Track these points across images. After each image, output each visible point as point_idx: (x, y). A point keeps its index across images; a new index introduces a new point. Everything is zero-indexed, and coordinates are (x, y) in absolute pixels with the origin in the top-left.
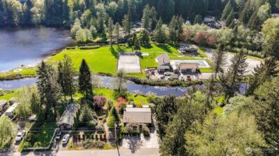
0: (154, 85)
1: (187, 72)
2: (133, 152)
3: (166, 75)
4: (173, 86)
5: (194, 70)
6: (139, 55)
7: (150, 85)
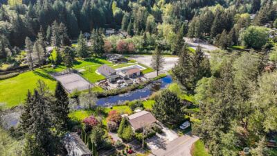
0: (118, 94)
1: (134, 76)
2: (165, 149)
3: (120, 83)
4: (133, 90)
5: (138, 74)
6: (75, 72)
7: (113, 95)
